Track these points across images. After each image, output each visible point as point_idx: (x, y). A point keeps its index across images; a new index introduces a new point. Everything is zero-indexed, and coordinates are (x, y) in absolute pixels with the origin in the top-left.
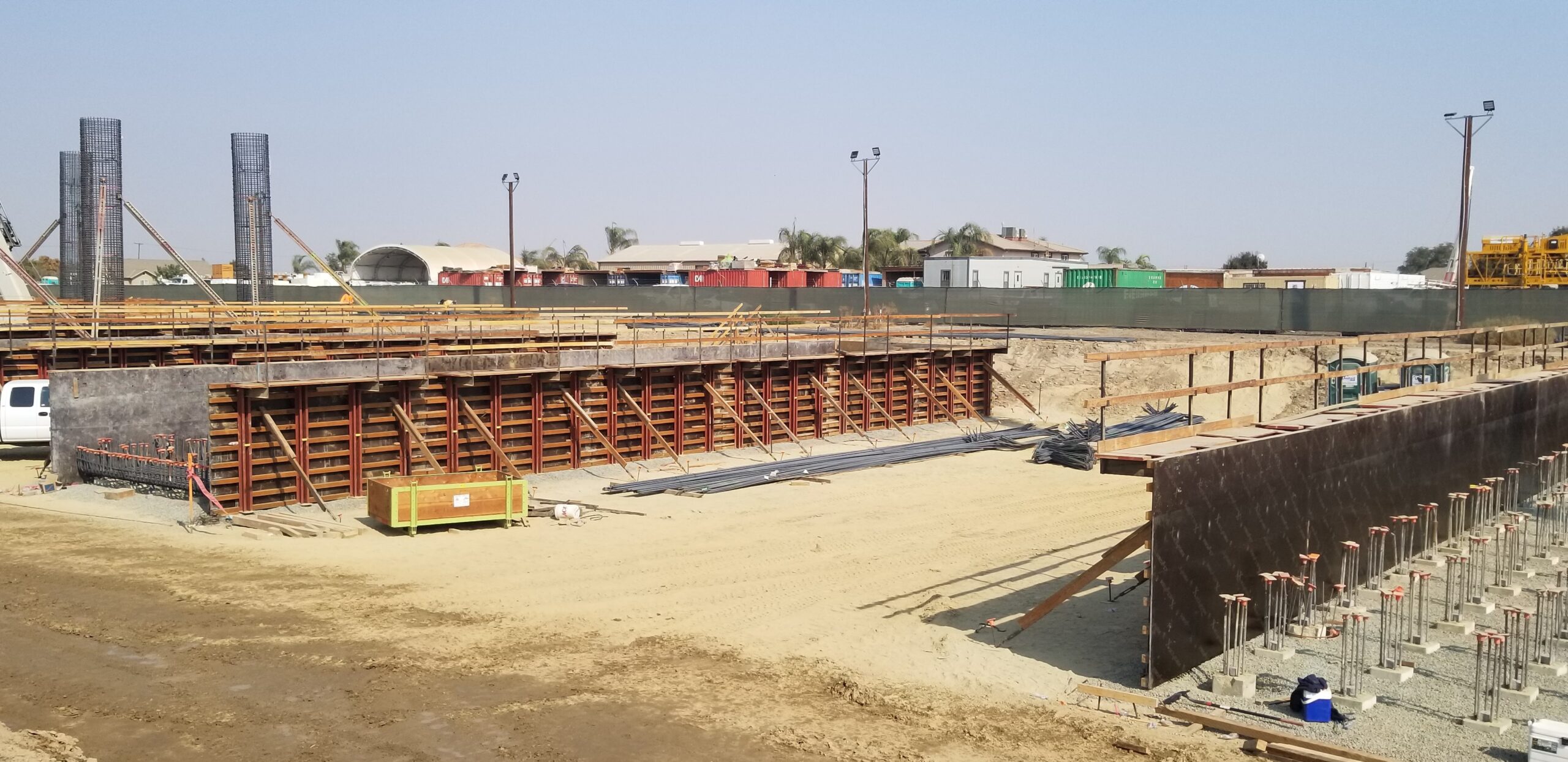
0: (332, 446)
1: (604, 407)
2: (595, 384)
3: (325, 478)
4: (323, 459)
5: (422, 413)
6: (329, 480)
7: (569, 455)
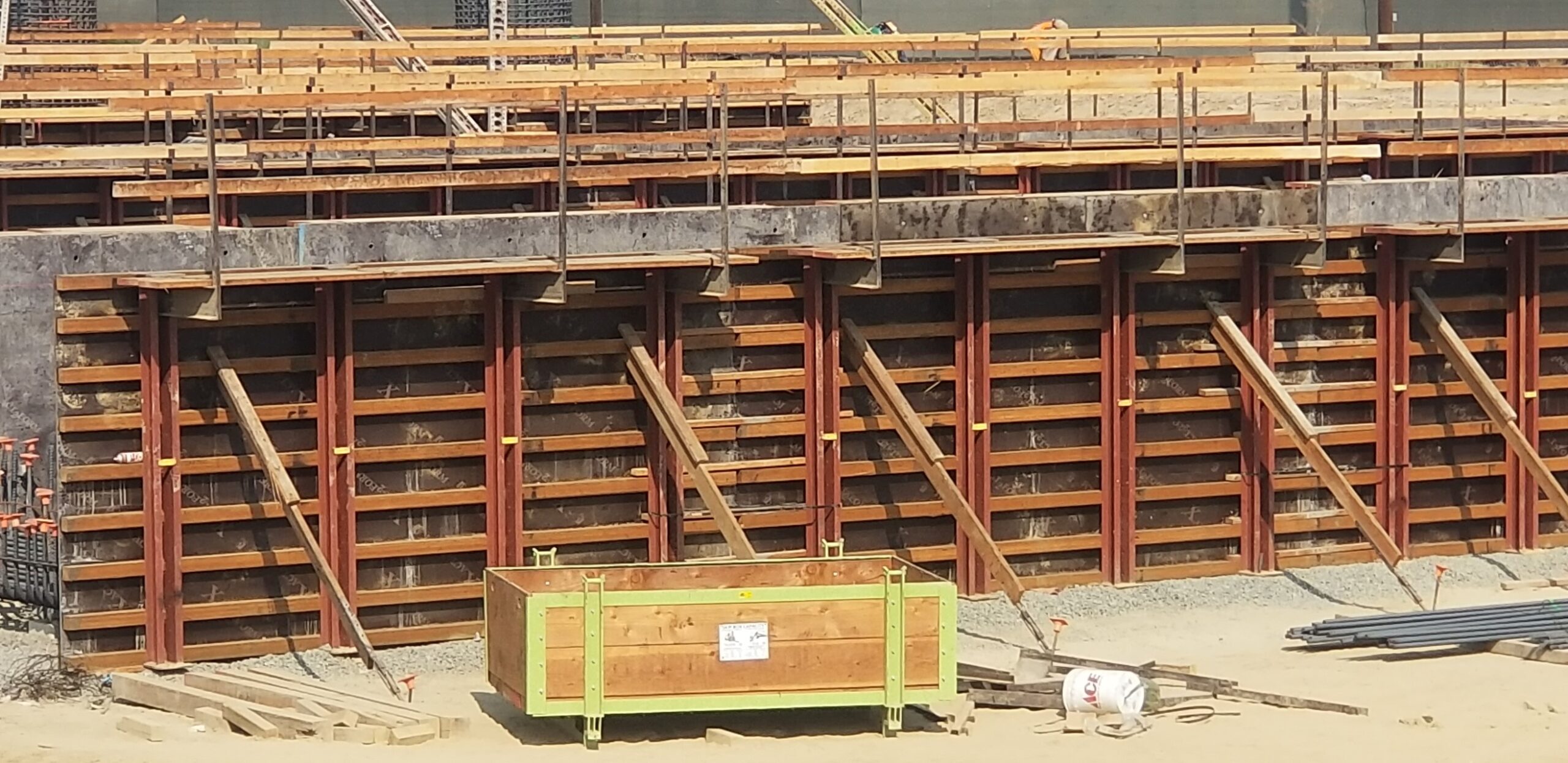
0: (434, 473)
1: (1366, 367)
2: (1335, 289)
3: (410, 571)
4: (403, 513)
5: (724, 377)
6: (423, 579)
7: (1234, 525)
